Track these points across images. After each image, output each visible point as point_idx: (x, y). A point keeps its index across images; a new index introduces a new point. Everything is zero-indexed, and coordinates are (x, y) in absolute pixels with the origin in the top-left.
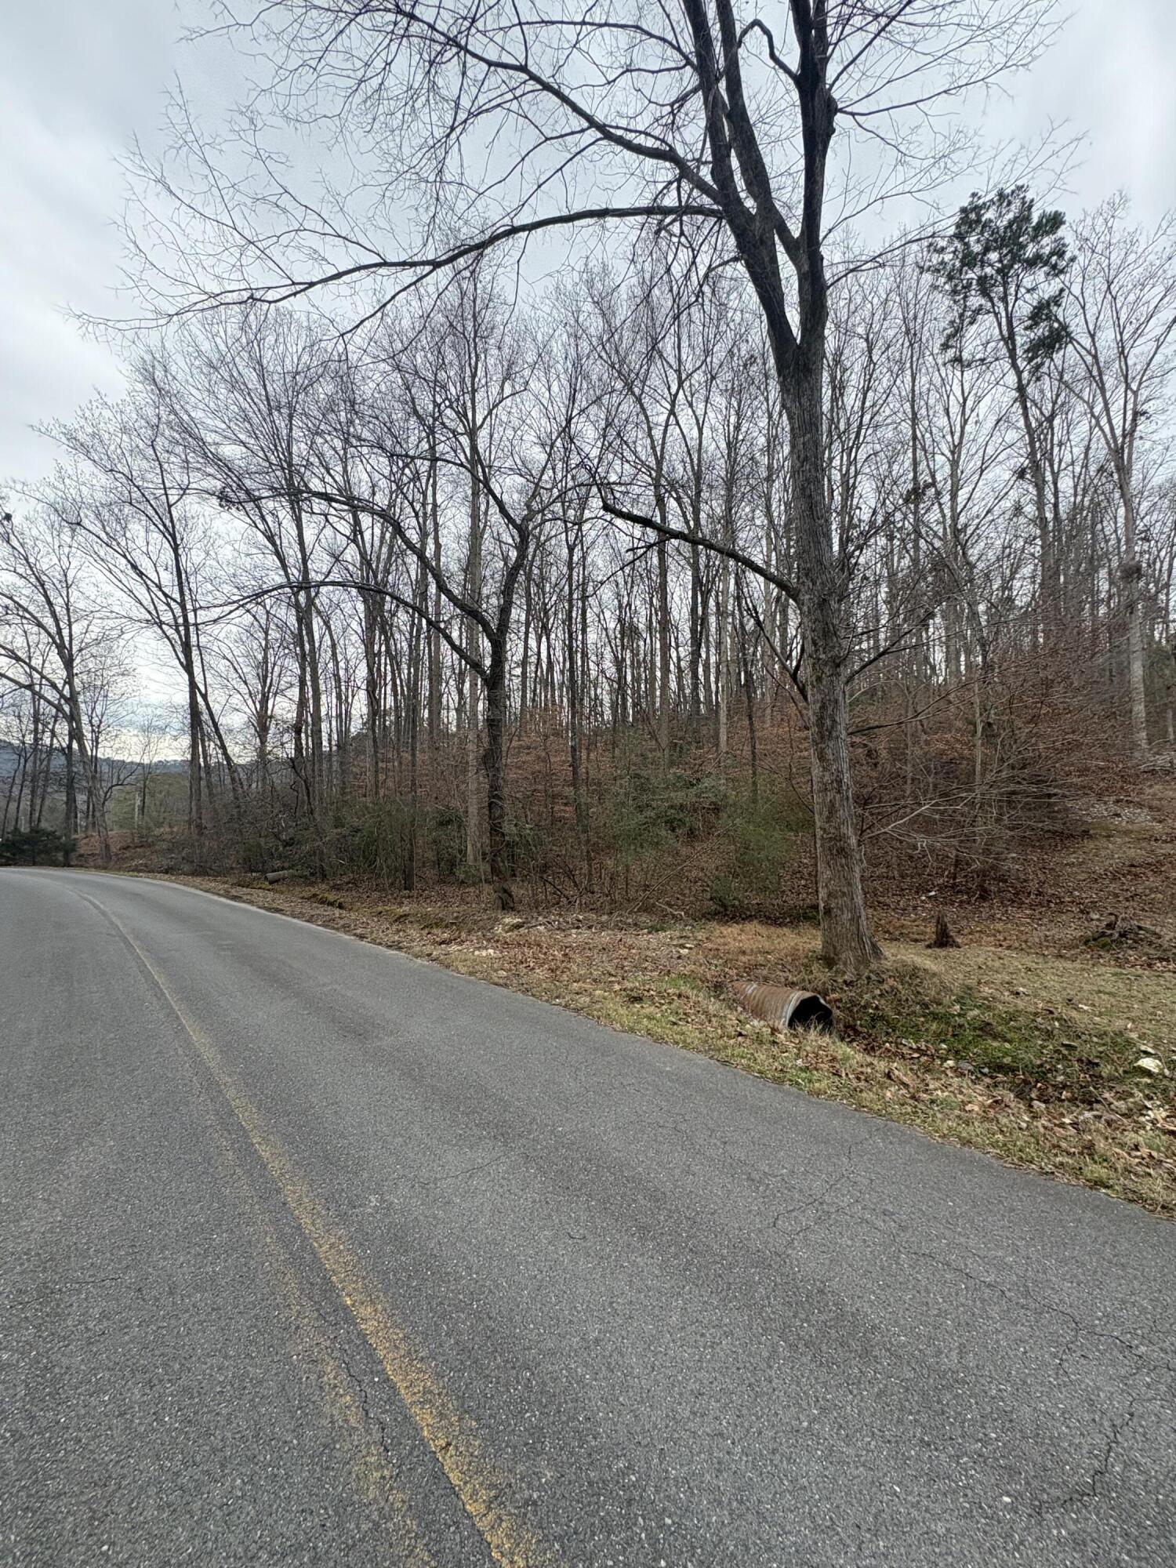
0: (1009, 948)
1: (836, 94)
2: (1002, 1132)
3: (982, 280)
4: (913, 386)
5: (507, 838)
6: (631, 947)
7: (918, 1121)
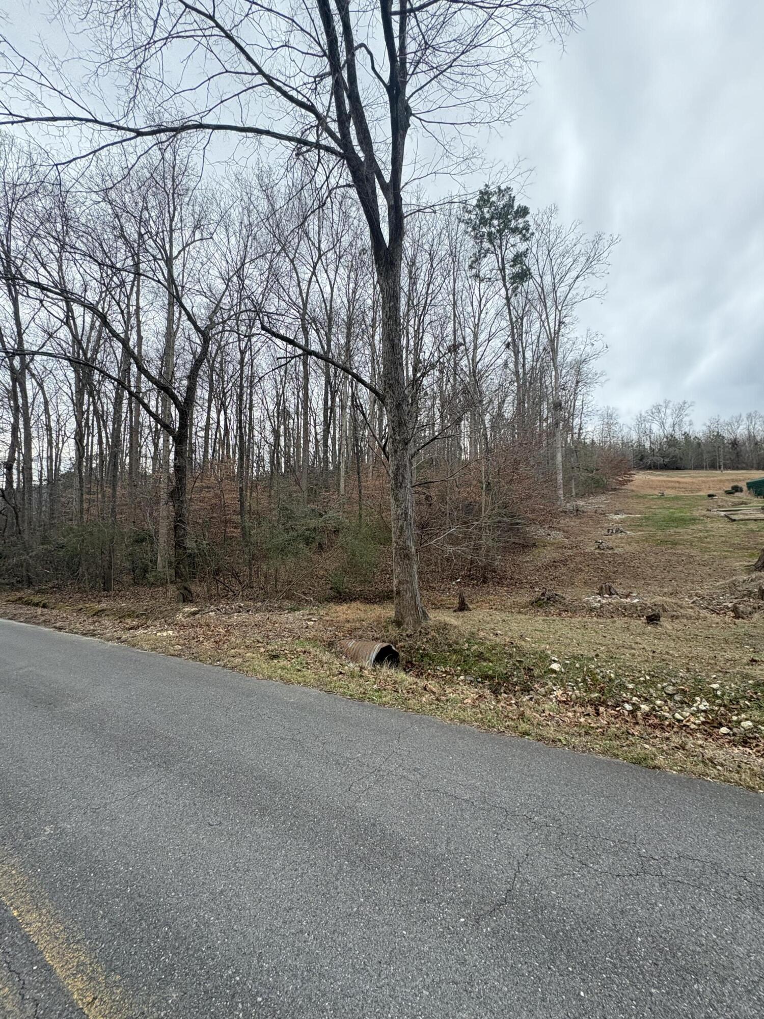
0: (496, 609)
1: (412, 103)
2: (481, 712)
3: (490, 234)
4: (454, 286)
5: (188, 551)
6: (275, 623)
7: (438, 713)
